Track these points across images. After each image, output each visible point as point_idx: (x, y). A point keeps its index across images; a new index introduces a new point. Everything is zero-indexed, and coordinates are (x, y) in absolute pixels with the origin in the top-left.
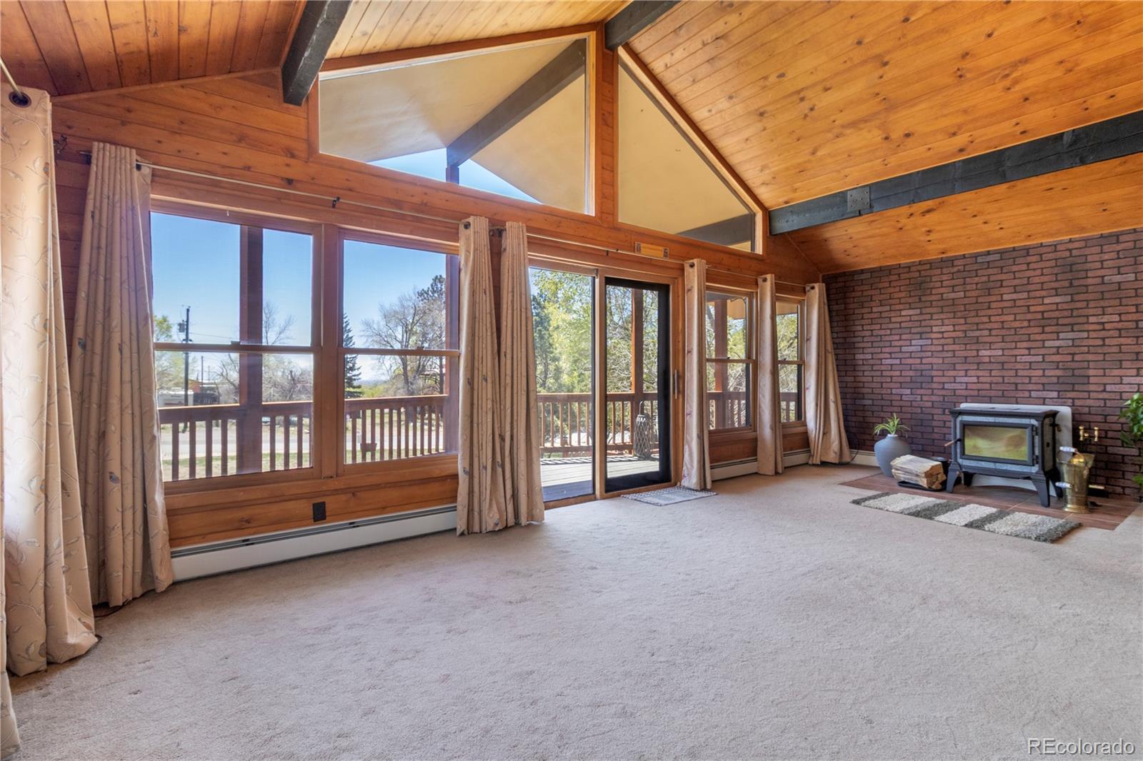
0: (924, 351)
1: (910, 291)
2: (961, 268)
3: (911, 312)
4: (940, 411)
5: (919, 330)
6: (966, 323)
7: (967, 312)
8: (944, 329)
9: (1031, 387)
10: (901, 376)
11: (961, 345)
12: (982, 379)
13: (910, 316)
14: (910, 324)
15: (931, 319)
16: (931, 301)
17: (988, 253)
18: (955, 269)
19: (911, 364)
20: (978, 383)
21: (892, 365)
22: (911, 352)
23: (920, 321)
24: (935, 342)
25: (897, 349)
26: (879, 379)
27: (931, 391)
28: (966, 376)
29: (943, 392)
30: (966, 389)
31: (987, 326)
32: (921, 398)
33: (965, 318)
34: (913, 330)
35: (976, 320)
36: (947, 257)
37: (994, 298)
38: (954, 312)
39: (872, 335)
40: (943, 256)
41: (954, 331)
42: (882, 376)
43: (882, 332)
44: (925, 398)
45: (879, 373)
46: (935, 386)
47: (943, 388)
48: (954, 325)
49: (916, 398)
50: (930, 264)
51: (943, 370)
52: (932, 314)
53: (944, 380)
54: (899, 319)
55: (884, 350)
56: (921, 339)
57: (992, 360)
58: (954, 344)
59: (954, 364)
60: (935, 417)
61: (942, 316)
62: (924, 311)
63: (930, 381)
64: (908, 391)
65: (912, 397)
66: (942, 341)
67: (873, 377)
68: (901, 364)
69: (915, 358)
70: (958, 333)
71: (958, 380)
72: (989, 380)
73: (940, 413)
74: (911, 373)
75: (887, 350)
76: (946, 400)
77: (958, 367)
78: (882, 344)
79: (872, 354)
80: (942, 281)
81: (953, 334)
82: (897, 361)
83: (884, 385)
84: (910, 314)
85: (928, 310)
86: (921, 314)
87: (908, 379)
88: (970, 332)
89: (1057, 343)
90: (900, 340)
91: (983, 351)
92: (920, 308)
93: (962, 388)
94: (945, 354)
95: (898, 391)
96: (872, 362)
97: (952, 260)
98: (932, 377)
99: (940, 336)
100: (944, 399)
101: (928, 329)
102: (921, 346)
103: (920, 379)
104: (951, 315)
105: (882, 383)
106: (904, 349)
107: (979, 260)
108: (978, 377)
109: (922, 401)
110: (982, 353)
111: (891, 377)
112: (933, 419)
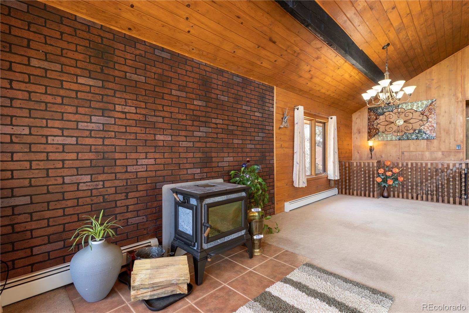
0: (106, 131)
1: (90, 56)
2: (143, 53)
3: (91, 82)
4: (123, 196)
5: (101, 105)
6: (146, 108)
7: (147, 98)
8: (127, 109)
9: (188, 166)
10: (77, 159)
11: (142, 129)
12: (158, 161)
13: (90, 86)
14: (90, 96)
15: (114, 96)
16: (115, 77)
17: (163, 50)
18: (138, 52)
19: (91, 145)
20: (156, 164)
21: (63, 145)
22: (91, 131)
23: (102, 95)
24: (119, 122)
25: (73, 125)
26: (42, 165)
27: (114, 175)
28: (146, 158)
29: (127, 176)
30: (146, 171)
31: (161, 114)
32: (103, 185)
33: (146, 103)
34: (93, 104)
35: (153, 106)
36: (129, 36)
37: (166, 91)
38: (137, 94)
39: (30, 99)
40: (127, 33)
41: (136, 113)
42: (48, 160)
43: (49, 99)
44: (107, 184)
45: (43, 156)
46: (118, 169)
47: (126, 172)
48: (136, 108)
49: (97, 185)
50: (114, 35)
51: (126, 153)
52: (115, 91)
53: (127, 162)
54: (75, 87)
55: (50, 123)
56: (103, 116)
57: (165, 145)
58: (136, 126)
59: (136, 146)
60: (119, 203)
61: (125, 96)
62: (107, 85)
63: (114, 164)
64: (88, 178)
65: (92, 185)
66: (125, 122)
67: (31, 161)
68: (77, 144)
69: (96, 138)
70: (139, 116)
71: (140, 162)
72: (163, 161)
73: (123, 198)
74: (92, 156)
75: (57, 124)
76: (129, 183)
77: (140, 149)
78: (48, 115)
79: (30, 127)
80: (125, 59)
81: (135, 117)
82: (73, 141)
83: (51, 173)
84: (91, 83)
85: (111, 85)
86: (103, 87)
87: (88, 163)
88: (149, 117)
89: (199, 134)
90: (77, 113)
91: (159, 136)
92: (103, 81)
93: (143, 170)
94: (128, 136)
95: (75, 179)
96: (30, 139)
97: (134, 42)
98: (115, 160)
99: (123, 116)
100: (127, 183)
101: (111, 107)
102: (103, 124)
103: (102, 163)
104: (134, 97)
105: (47, 170)
106: (81, 125)
107: (157, 52)
108: (155, 159)
109: (104, 187)
110: (158, 137)
111: (63, 161)
112: (116, 206)
